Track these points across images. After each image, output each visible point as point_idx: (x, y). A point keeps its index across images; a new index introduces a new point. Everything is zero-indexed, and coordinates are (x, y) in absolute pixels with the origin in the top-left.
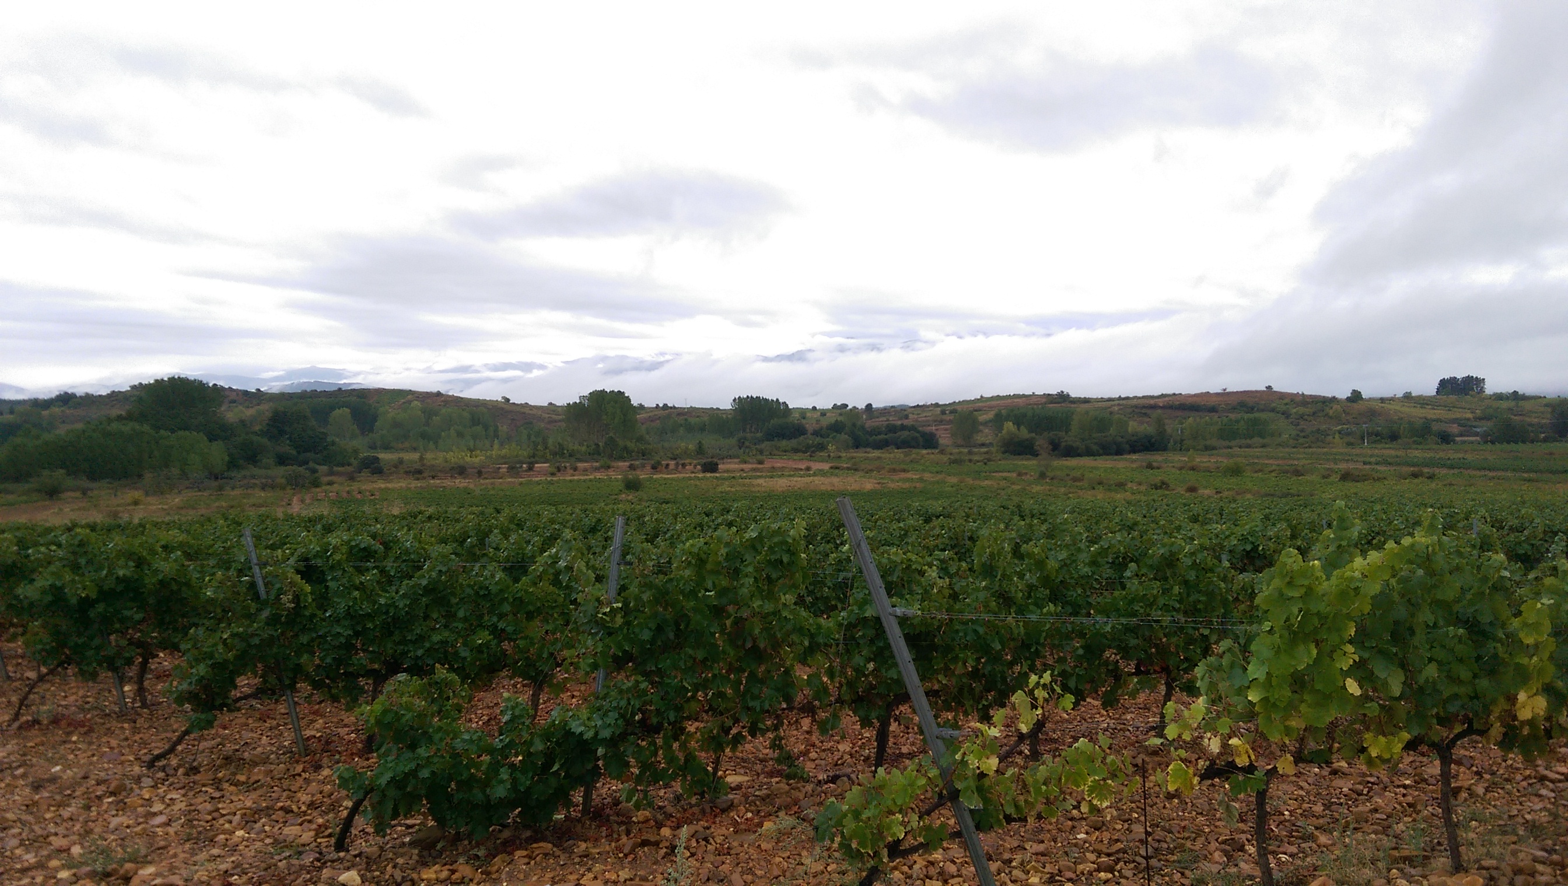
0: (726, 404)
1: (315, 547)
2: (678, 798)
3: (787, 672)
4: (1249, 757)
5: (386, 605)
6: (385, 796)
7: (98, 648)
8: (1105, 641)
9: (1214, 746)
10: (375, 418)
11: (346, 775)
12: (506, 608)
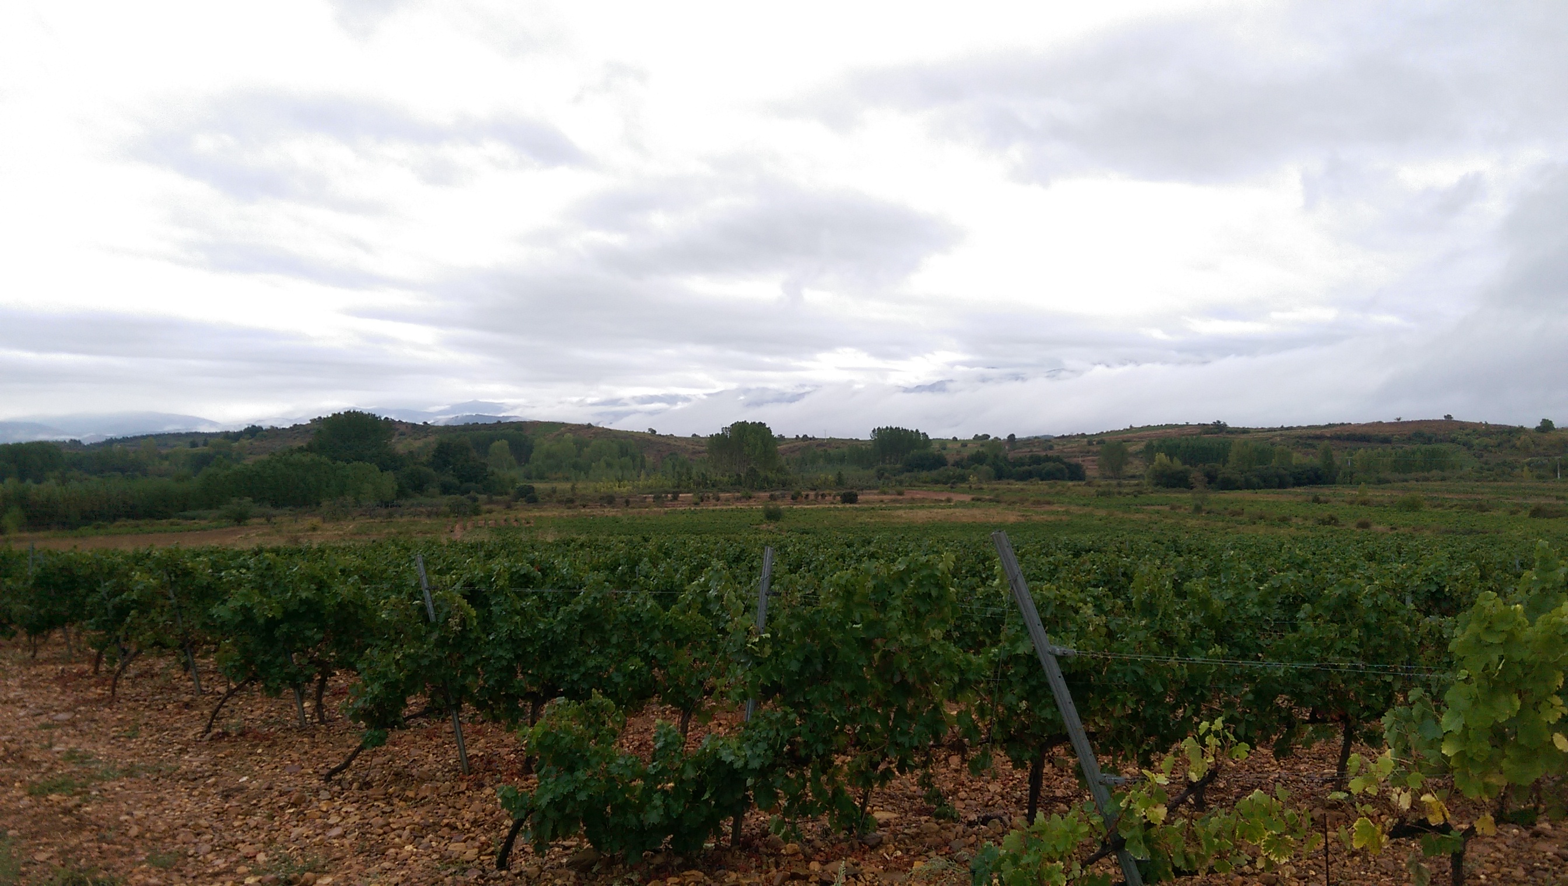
0: (866, 436)
1: (479, 573)
2: (826, 832)
3: (936, 708)
4: (1444, 815)
5: (545, 630)
6: (544, 816)
7: (282, 666)
8: (1276, 686)
9: (1404, 802)
10: (531, 449)
11: (509, 795)
12: (657, 635)
